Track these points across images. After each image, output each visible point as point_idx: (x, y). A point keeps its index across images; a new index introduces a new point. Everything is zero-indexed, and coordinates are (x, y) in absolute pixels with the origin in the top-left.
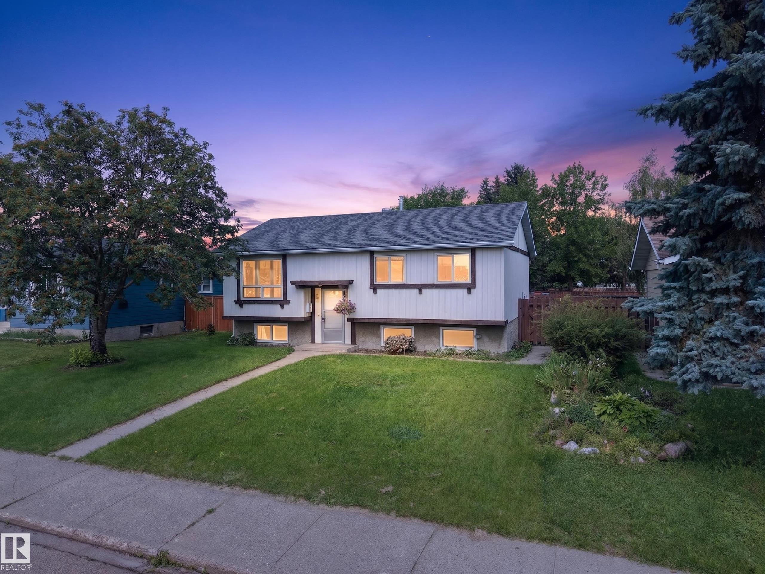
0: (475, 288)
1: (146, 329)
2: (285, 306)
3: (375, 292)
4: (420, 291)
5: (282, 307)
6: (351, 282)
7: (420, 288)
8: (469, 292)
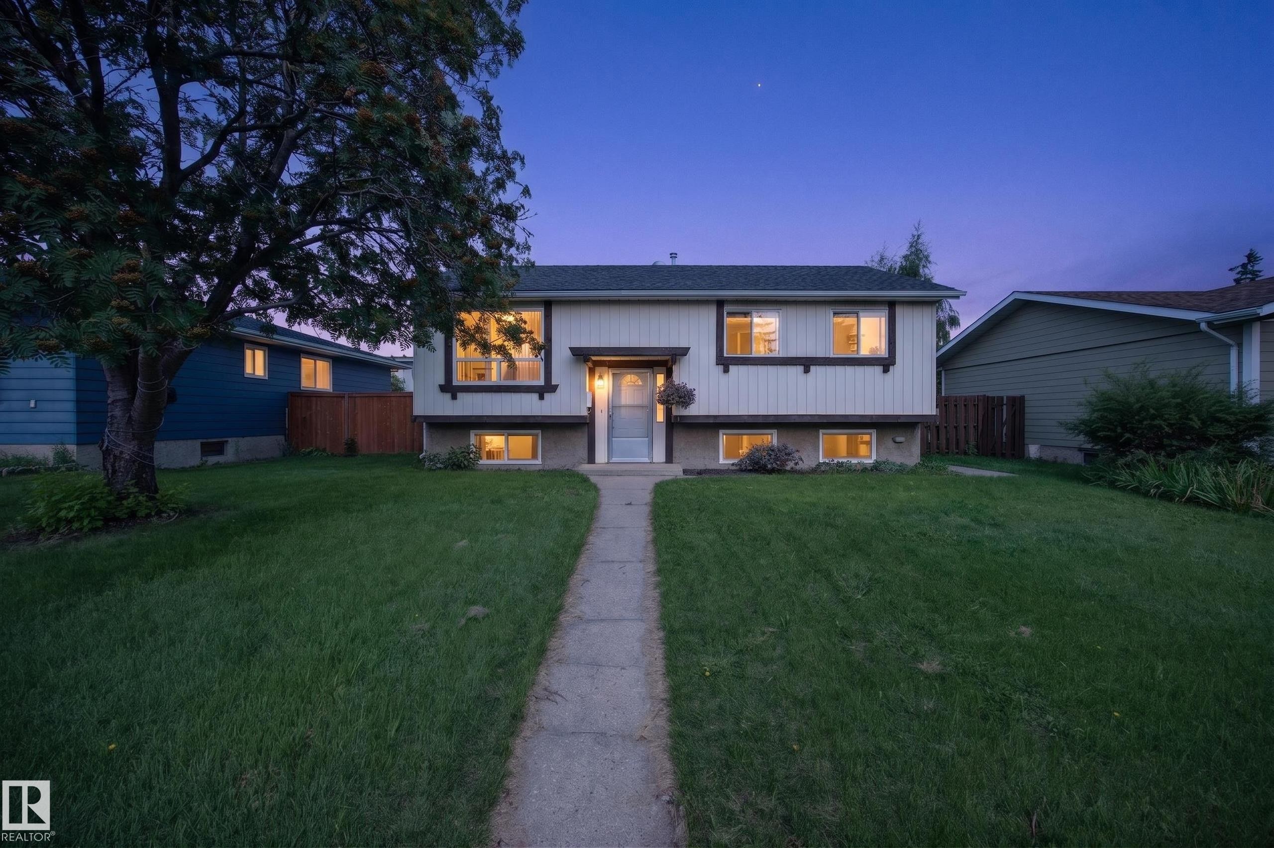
0: (894, 364)
1: (214, 448)
2: (546, 395)
3: (726, 371)
4: (807, 371)
5: (541, 397)
6: (684, 351)
7: (807, 363)
8: (886, 370)
